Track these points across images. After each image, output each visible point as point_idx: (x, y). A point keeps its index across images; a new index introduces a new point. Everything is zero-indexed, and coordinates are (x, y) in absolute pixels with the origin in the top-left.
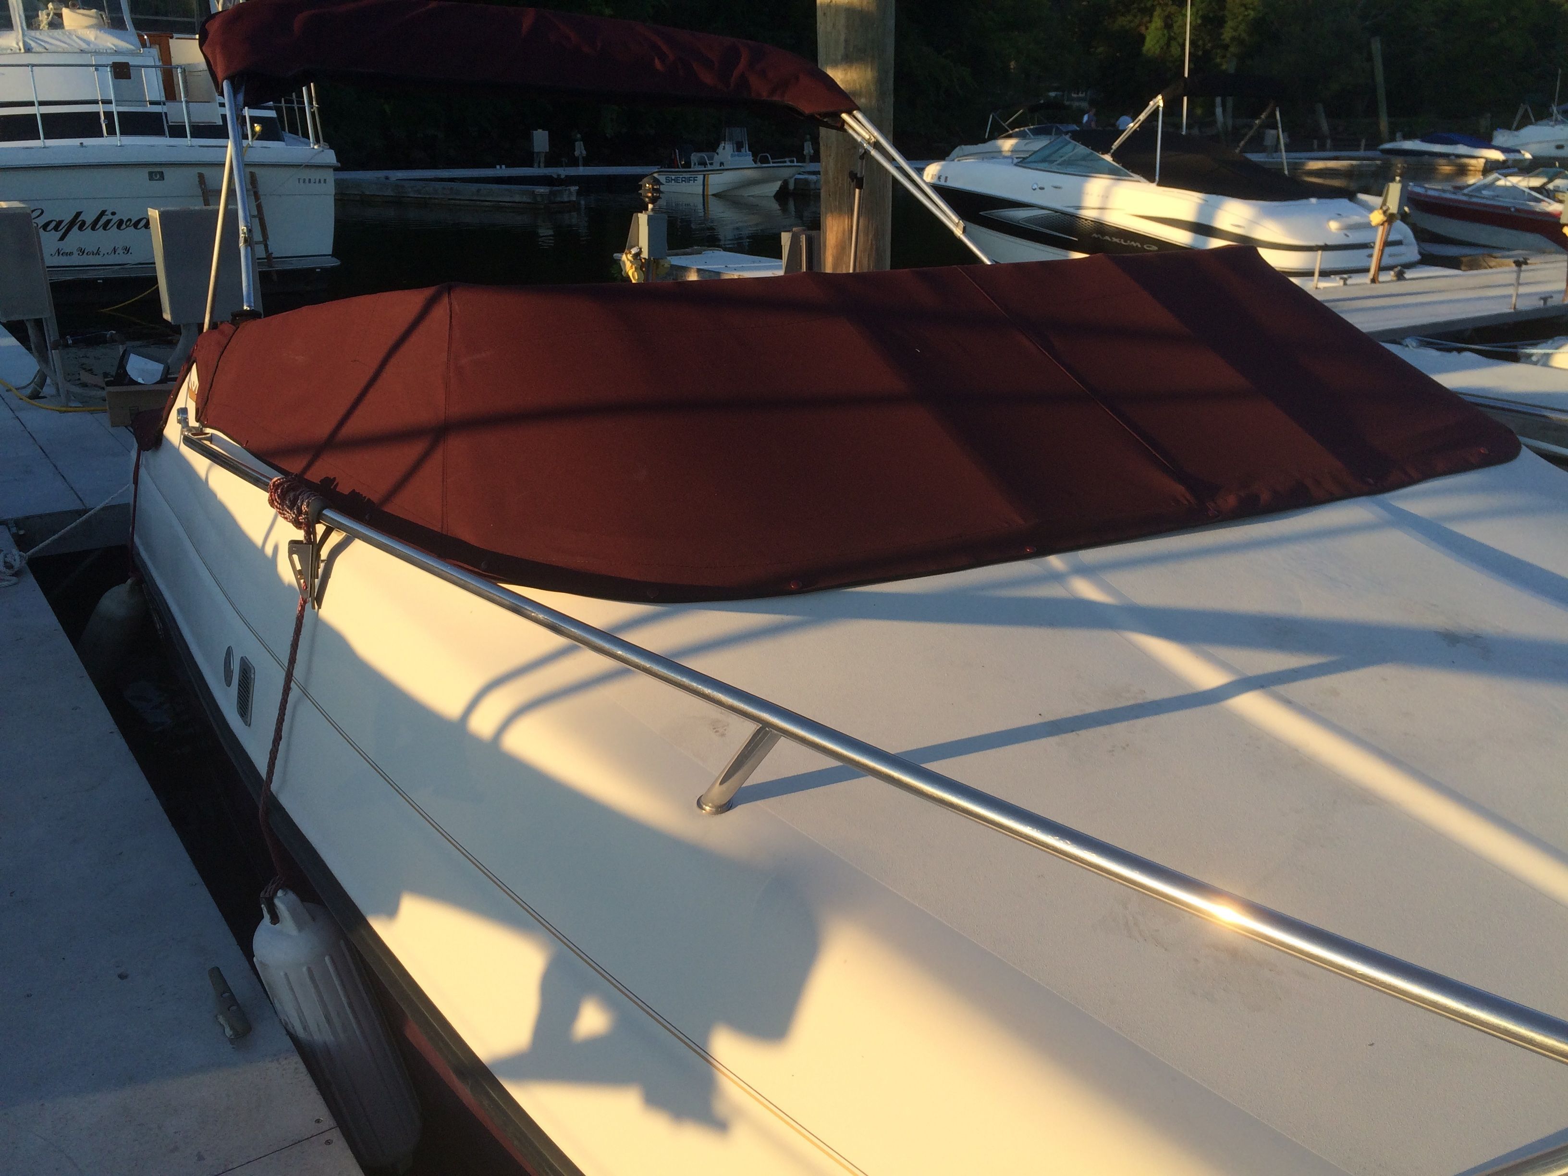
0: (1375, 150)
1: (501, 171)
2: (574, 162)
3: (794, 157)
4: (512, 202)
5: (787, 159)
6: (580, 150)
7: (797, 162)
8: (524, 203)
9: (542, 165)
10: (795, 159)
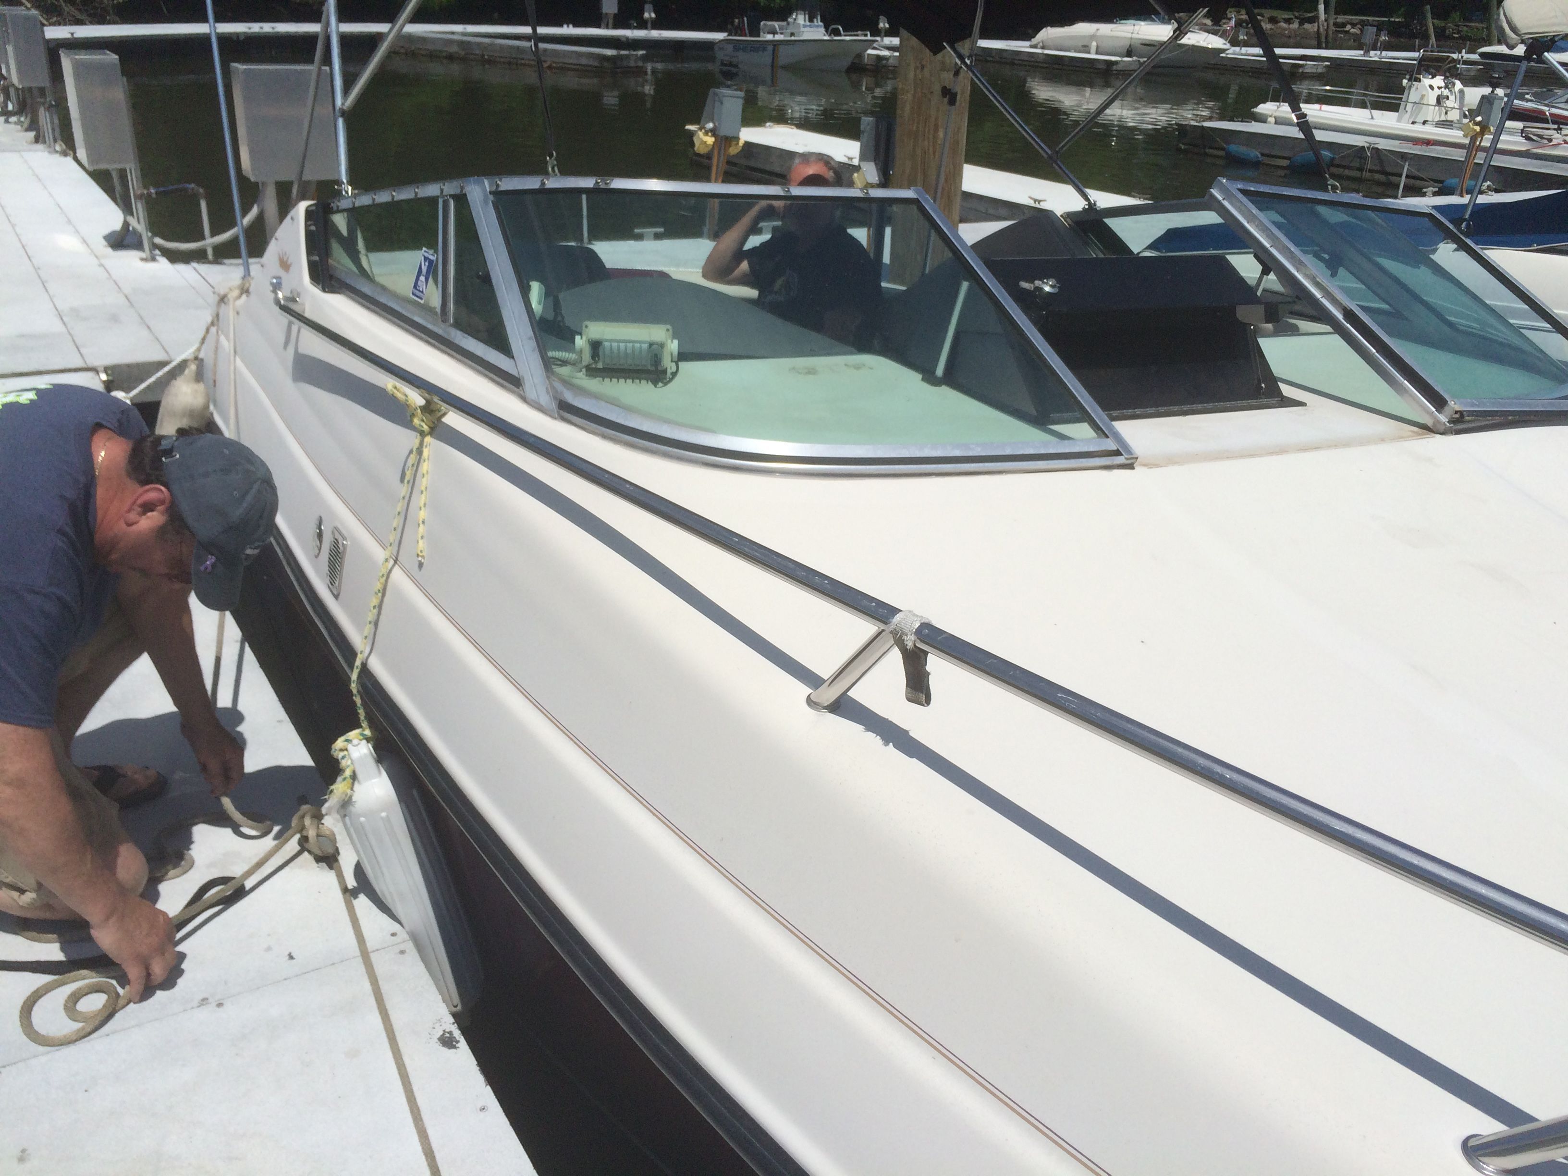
0: (1474, 53)
1: (568, 30)
2: (643, 25)
3: (868, 30)
4: (577, 65)
5: (859, 32)
6: (649, 14)
7: (871, 36)
8: (590, 66)
9: (610, 25)
10: (869, 33)
